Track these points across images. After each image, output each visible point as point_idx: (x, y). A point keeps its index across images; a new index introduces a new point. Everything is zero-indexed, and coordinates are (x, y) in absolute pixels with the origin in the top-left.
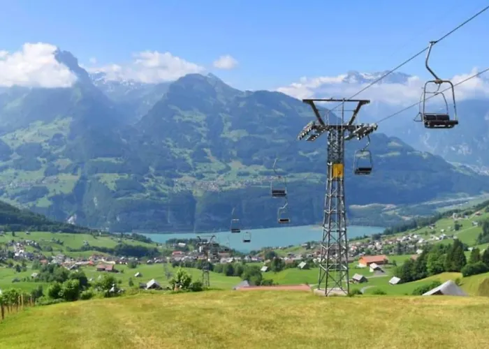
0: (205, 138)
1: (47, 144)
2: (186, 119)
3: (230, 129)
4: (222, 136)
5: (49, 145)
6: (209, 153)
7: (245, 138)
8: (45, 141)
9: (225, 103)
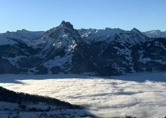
0: (131, 62)
1: (63, 66)
2: (122, 53)
3: (143, 58)
4: (139, 61)
5: (64, 67)
6: (133, 69)
7: (150, 62)
8: (62, 65)
9: (141, 44)
